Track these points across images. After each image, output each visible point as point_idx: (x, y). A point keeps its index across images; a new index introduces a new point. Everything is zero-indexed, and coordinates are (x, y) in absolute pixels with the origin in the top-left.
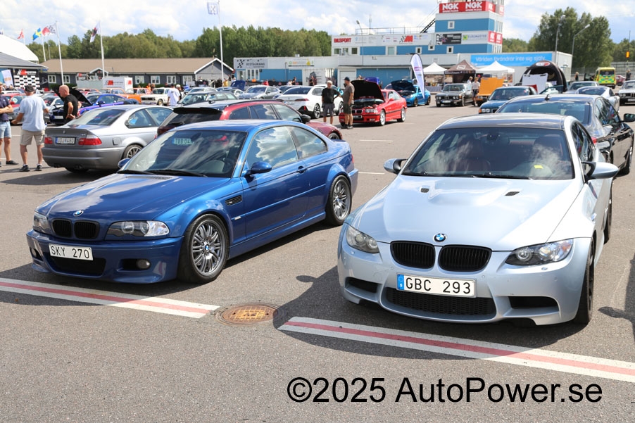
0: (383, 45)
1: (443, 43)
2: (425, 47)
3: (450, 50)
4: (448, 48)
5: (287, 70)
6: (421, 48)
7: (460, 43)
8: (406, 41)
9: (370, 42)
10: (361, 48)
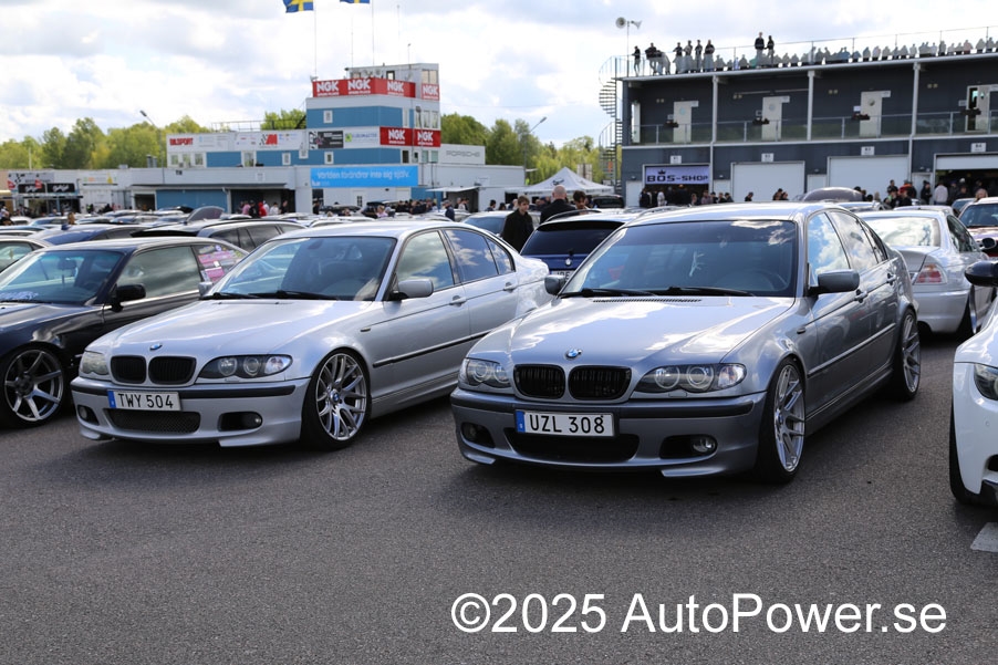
0: (237, 149)
1: (319, 146)
2: (294, 154)
3: (329, 160)
4: (326, 154)
6: (289, 155)
7: (342, 146)
8: (268, 143)
9: (219, 144)
10: (209, 155)
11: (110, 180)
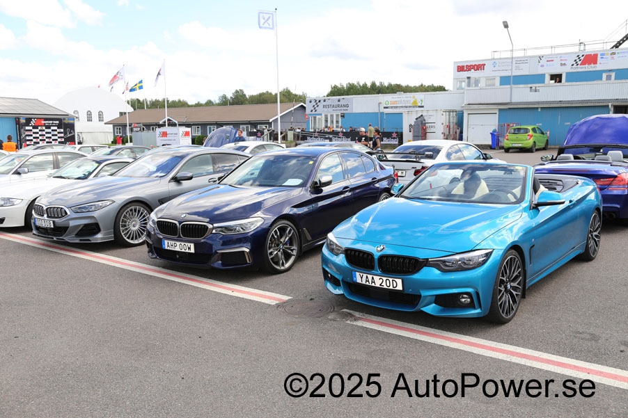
0: (540, 71)
5: (382, 113)
6: (613, 74)
8: (583, 63)
9: (518, 68)
10: (501, 77)
11: (415, 102)
